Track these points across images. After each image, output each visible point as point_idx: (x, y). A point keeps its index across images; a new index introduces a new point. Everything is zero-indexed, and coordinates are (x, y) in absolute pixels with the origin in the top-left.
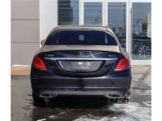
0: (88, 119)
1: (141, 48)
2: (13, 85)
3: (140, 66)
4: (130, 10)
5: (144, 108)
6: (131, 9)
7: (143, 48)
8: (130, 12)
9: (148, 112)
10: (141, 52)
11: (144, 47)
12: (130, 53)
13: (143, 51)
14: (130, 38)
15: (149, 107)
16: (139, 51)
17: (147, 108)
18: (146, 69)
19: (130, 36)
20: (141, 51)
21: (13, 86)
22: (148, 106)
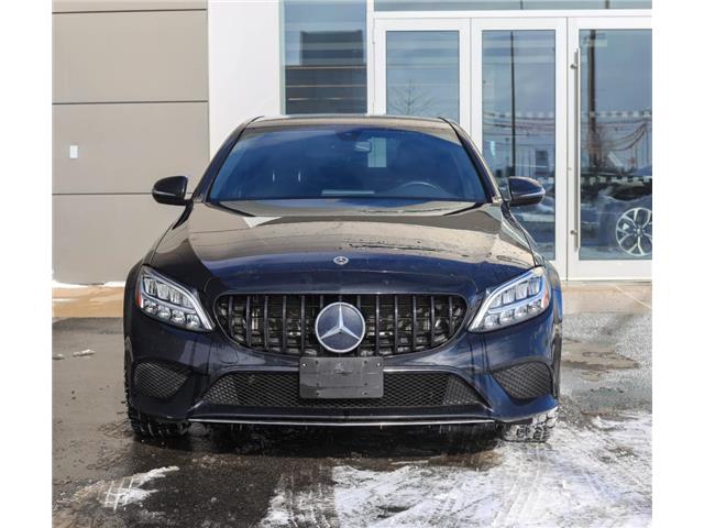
0: (347, 470)
1: (624, 216)
2: (88, 351)
3: (612, 285)
4: (572, 62)
5: (581, 434)
6: (576, 54)
7: (631, 216)
8: (572, 66)
9: (591, 448)
10: (627, 230)
11: (636, 210)
12: (572, 232)
13: (632, 227)
14: (572, 173)
15: (600, 430)
16: (618, 229)
17: (591, 434)
18: (632, 295)
19: (572, 165)
20: (626, 226)
21: (88, 357)
22: (600, 426)
